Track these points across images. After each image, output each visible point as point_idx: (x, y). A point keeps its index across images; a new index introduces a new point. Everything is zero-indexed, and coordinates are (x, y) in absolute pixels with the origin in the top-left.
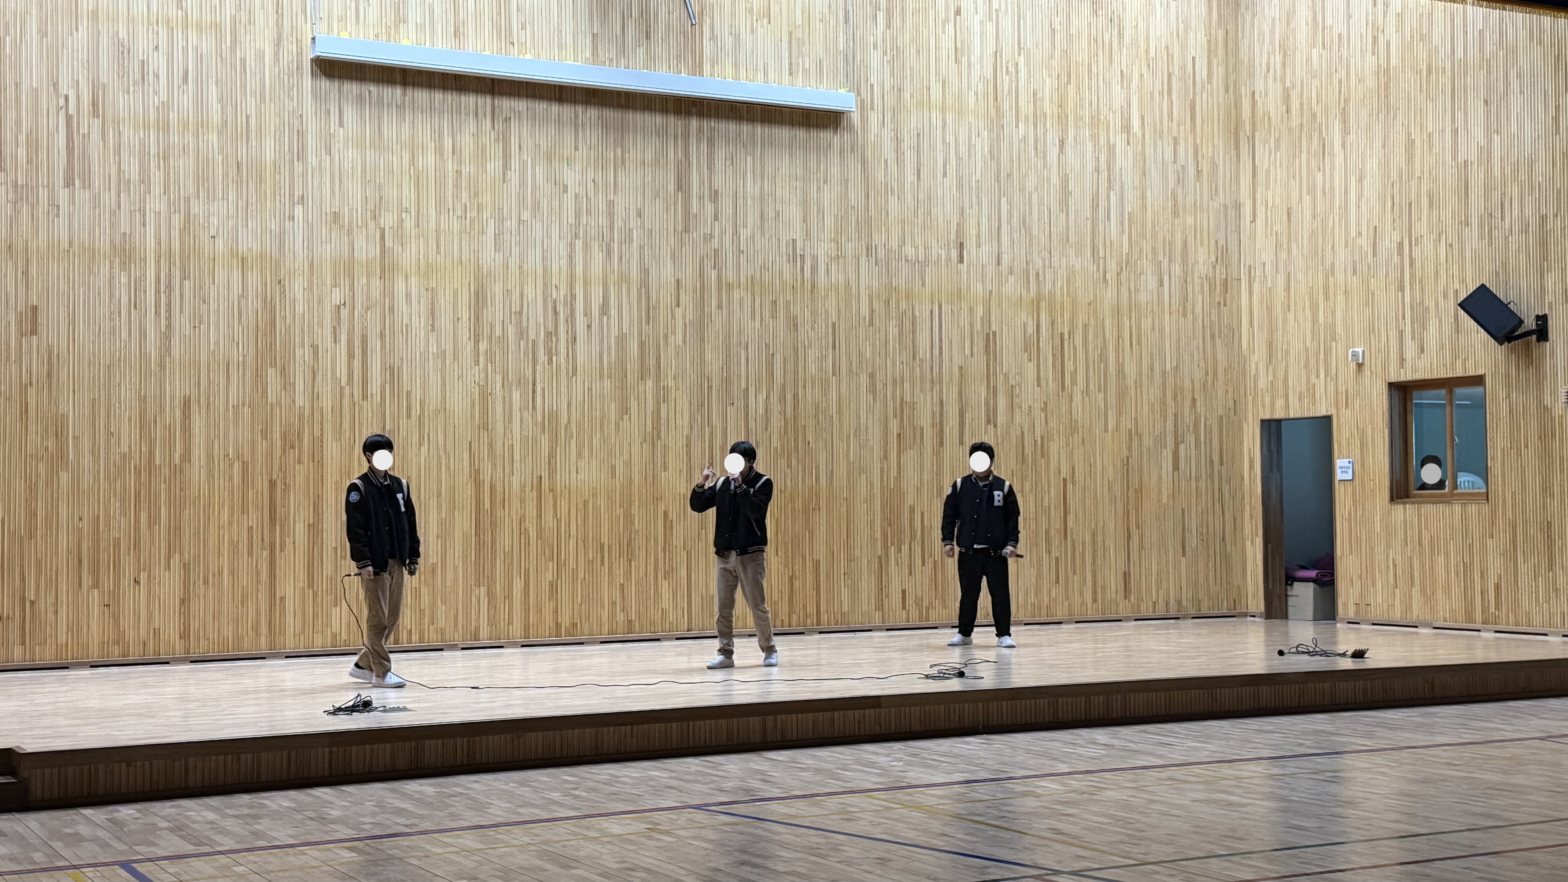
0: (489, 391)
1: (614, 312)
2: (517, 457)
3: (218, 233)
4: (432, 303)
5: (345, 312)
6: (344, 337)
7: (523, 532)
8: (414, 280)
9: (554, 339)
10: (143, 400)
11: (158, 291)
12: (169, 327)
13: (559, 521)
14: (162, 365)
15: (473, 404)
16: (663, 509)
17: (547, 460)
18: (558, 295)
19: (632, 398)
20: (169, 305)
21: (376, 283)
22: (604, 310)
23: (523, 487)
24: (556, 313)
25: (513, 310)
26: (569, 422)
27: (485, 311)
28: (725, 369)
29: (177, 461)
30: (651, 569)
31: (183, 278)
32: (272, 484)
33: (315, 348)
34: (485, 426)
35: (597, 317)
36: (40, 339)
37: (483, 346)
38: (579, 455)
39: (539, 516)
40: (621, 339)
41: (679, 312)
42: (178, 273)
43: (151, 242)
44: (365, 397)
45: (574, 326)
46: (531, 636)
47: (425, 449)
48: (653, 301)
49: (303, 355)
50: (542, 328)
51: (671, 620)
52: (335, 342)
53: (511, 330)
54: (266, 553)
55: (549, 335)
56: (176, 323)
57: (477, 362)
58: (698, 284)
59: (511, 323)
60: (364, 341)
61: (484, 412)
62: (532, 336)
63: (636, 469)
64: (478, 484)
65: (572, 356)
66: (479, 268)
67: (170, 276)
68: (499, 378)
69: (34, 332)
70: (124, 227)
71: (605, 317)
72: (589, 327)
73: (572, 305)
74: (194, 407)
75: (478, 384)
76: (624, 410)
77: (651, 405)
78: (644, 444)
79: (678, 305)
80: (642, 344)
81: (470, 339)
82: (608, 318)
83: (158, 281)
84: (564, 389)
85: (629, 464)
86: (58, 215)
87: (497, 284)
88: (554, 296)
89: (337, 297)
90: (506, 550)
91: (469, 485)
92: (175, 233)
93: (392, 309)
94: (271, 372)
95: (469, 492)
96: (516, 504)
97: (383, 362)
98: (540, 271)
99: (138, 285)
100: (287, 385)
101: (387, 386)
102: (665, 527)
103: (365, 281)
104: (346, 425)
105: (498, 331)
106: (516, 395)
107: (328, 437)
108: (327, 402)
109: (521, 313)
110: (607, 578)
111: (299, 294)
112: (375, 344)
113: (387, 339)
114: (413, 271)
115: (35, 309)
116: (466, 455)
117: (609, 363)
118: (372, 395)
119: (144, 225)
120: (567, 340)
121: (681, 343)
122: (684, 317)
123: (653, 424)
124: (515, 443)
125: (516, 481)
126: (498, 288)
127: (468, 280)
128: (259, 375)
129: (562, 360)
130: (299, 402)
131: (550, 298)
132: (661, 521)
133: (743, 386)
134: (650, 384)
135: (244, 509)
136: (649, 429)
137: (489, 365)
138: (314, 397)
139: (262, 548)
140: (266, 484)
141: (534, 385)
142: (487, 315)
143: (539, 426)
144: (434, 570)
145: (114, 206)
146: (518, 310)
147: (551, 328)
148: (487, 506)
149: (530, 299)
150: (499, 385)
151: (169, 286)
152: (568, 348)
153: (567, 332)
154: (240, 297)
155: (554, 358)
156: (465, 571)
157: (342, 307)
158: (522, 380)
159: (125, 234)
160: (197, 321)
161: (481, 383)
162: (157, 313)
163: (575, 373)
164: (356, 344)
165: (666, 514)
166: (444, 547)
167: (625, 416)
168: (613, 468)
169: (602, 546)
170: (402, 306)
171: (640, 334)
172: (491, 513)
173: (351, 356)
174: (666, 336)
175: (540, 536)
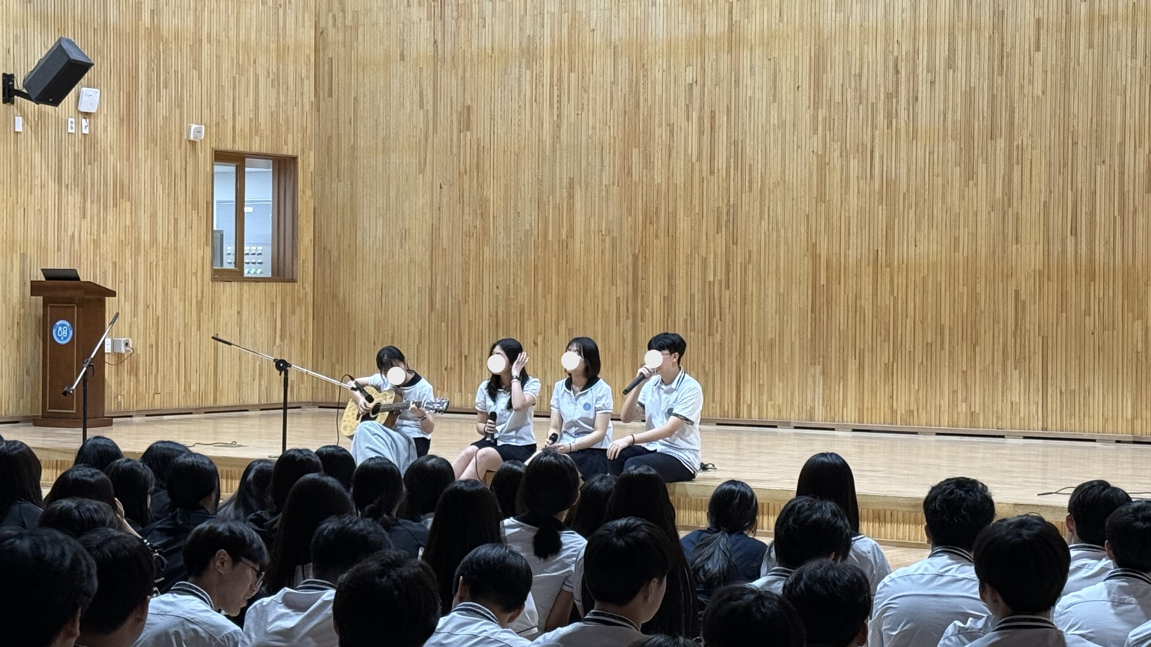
0: (827, 161)
1: (961, 64)
2: (853, 230)
3: (596, 26)
4: (775, 73)
5: (696, 90)
6: (695, 115)
7: (857, 310)
8: (758, 51)
9: (894, 100)
10: (540, 182)
11: (552, 85)
12: (559, 116)
13: (895, 300)
14: (554, 151)
15: (811, 176)
16: (1014, 288)
17: (884, 233)
18: (900, 51)
19: (980, 160)
20: (559, 96)
21: (725, 58)
22: (951, 64)
23: (859, 262)
24: (897, 72)
25: (853, 72)
26: (908, 191)
27: (825, 76)
28: (1094, 120)
29: (564, 237)
30: (998, 356)
31: (571, 70)
32: (635, 258)
33: (671, 127)
34: (821, 198)
35: (942, 72)
36: (472, 133)
37: (822, 114)
38: (918, 228)
39: (875, 294)
40: (970, 95)
41: (1038, 57)
42: (566, 67)
43: (547, 41)
44: (712, 173)
45: (915, 83)
46: (865, 421)
47: (764, 223)
48: (1007, 49)
49: (661, 133)
50: (882, 90)
51: (1022, 415)
52: (688, 120)
53: (850, 94)
54: (630, 322)
55: (889, 96)
56: (565, 113)
57: (815, 131)
58: (1064, 21)
59: (850, 86)
60: (713, 117)
61: (822, 182)
62: (872, 99)
63: (982, 242)
64: (815, 258)
65: (913, 117)
66: (819, 33)
67: (560, 70)
68: (837, 146)
69: (468, 129)
70: (528, 31)
71: (951, 71)
72: (932, 83)
73: (914, 60)
74: (577, 188)
75: (818, 156)
76: (970, 175)
77: (1002, 166)
78: (992, 213)
79: (1038, 49)
80: (993, 98)
81: (809, 107)
82: (954, 71)
83: (552, 76)
84: (903, 155)
85: (974, 236)
86: (484, 26)
87: (837, 47)
88: (896, 54)
89: (689, 75)
90: (842, 328)
91: (806, 259)
92: (565, 30)
93: (737, 82)
94: (635, 151)
95: (806, 268)
96: (852, 281)
97: (729, 137)
98: (881, 28)
99: (537, 81)
100: (648, 163)
101: (732, 160)
102: (1016, 309)
103: (714, 57)
104: (696, 202)
105: (837, 98)
106: (854, 164)
107: (681, 212)
108: (680, 179)
109: (860, 75)
110: (947, 364)
111: (659, 76)
112: (722, 120)
113: (733, 113)
114: (757, 42)
115: (469, 108)
116: (803, 229)
117: (954, 123)
118: (718, 170)
119: (543, 27)
120: (908, 101)
121: (1040, 93)
122: (1044, 62)
123: (1003, 188)
124: (851, 215)
125: (852, 254)
126: (837, 51)
127: (809, 46)
128: (626, 157)
129: (903, 124)
130: (658, 180)
131: (891, 56)
132: (1011, 302)
133: (1118, 139)
134: (1001, 143)
135: (613, 283)
136: (999, 195)
137: (828, 133)
138: (670, 175)
139: (627, 318)
140: (630, 258)
141: (872, 151)
142: (827, 80)
143: (877, 194)
144: (772, 346)
145: (522, 13)
146: (857, 72)
147: (891, 89)
148: (823, 281)
149: (870, 59)
150: (837, 154)
151: (560, 79)
152: (908, 110)
153: (909, 92)
154: (613, 83)
155: (894, 121)
156: (801, 347)
157: (694, 85)
158: (860, 147)
159: (529, 36)
160: (581, 108)
161: (820, 153)
162: (551, 105)
163: (915, 137)
164: (706, 121)
165: (1017, 293)
166: (781, 322)
167: (971, 183)
168: (957, 240)
169: (942, 327)
170: (746, 79)
171: (991, 87)
172: (827, 290)
173: (701, 133)
174: (1022, 87)
175: (876, 315)
